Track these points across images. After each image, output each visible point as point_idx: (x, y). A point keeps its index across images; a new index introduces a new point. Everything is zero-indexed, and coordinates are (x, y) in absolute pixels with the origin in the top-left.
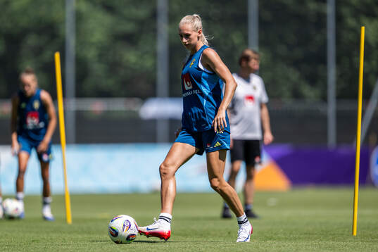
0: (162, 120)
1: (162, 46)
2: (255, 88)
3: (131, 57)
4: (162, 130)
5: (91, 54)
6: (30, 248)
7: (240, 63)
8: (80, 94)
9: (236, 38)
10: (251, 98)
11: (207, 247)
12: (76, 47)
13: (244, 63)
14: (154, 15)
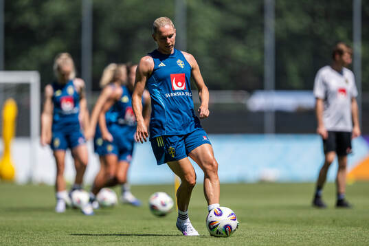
0: (269, 112)
1: (269, 41)
2: (347, 81)
3: (238, 51)
4: (269, 121)
7: (334, 57)
10: (343, 91)
11: (312, 234)
13: (337, 57)
14: (262, 10)
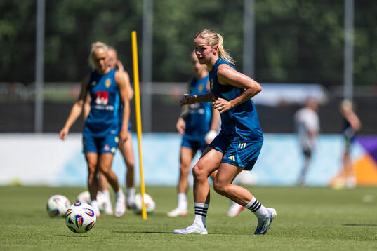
5: (170, 33)
6: (102, 246)
8: (157, 78)
9: (331, 18)
12: (154, 25)
